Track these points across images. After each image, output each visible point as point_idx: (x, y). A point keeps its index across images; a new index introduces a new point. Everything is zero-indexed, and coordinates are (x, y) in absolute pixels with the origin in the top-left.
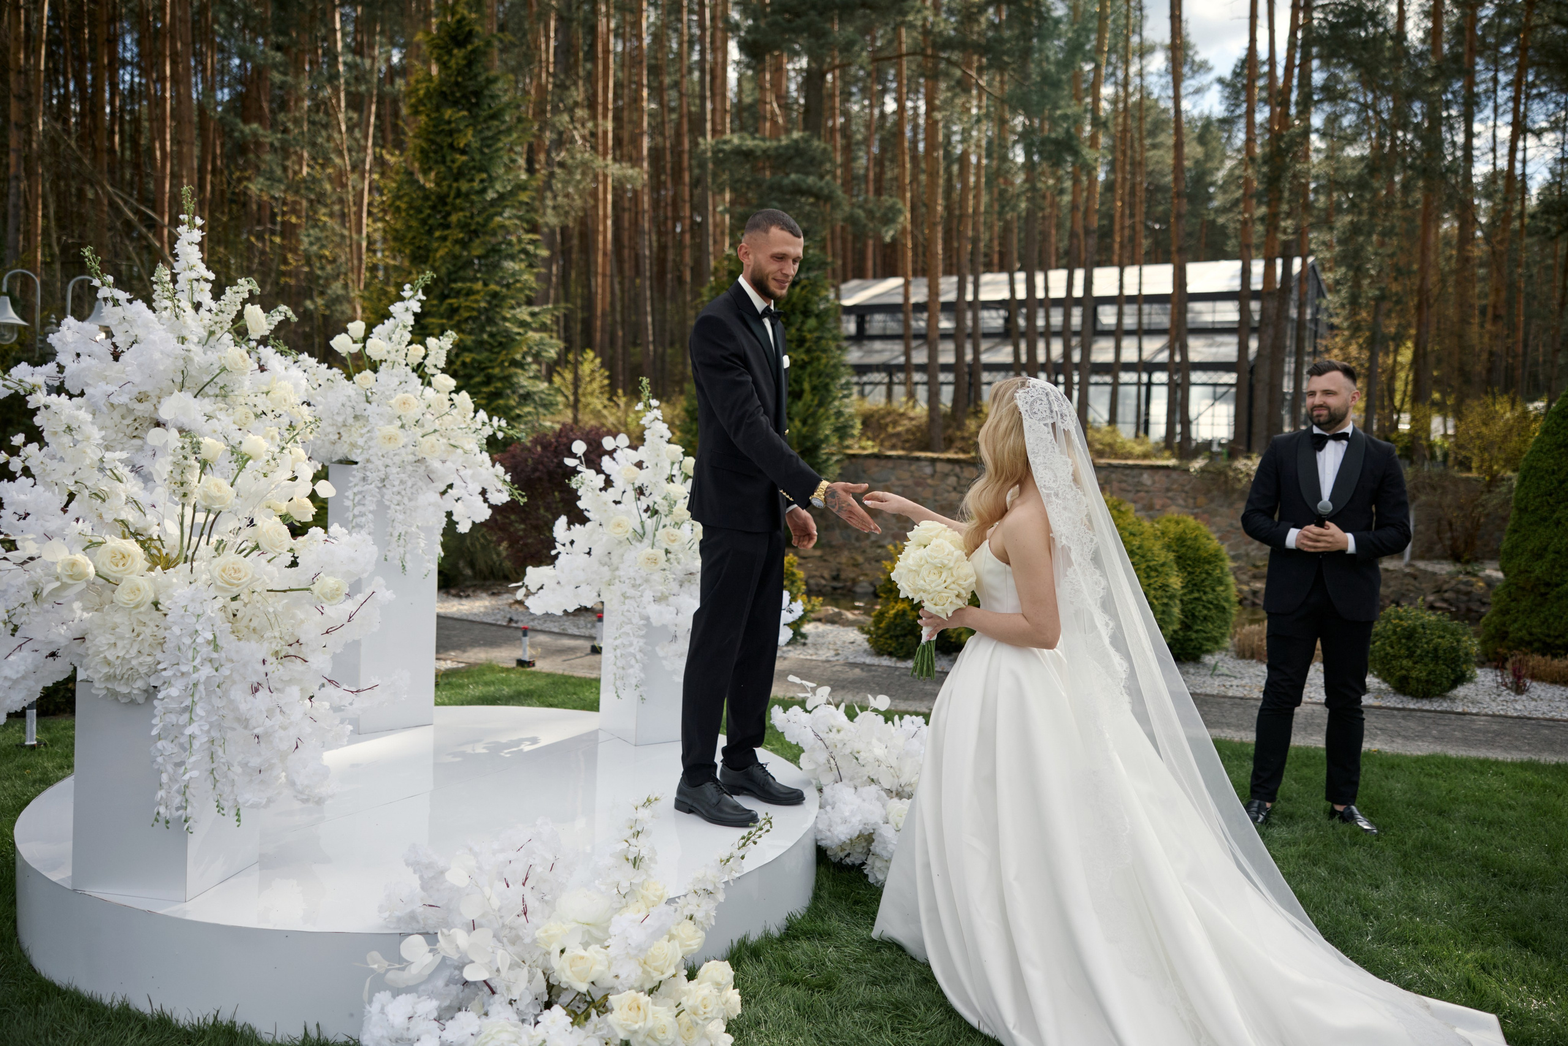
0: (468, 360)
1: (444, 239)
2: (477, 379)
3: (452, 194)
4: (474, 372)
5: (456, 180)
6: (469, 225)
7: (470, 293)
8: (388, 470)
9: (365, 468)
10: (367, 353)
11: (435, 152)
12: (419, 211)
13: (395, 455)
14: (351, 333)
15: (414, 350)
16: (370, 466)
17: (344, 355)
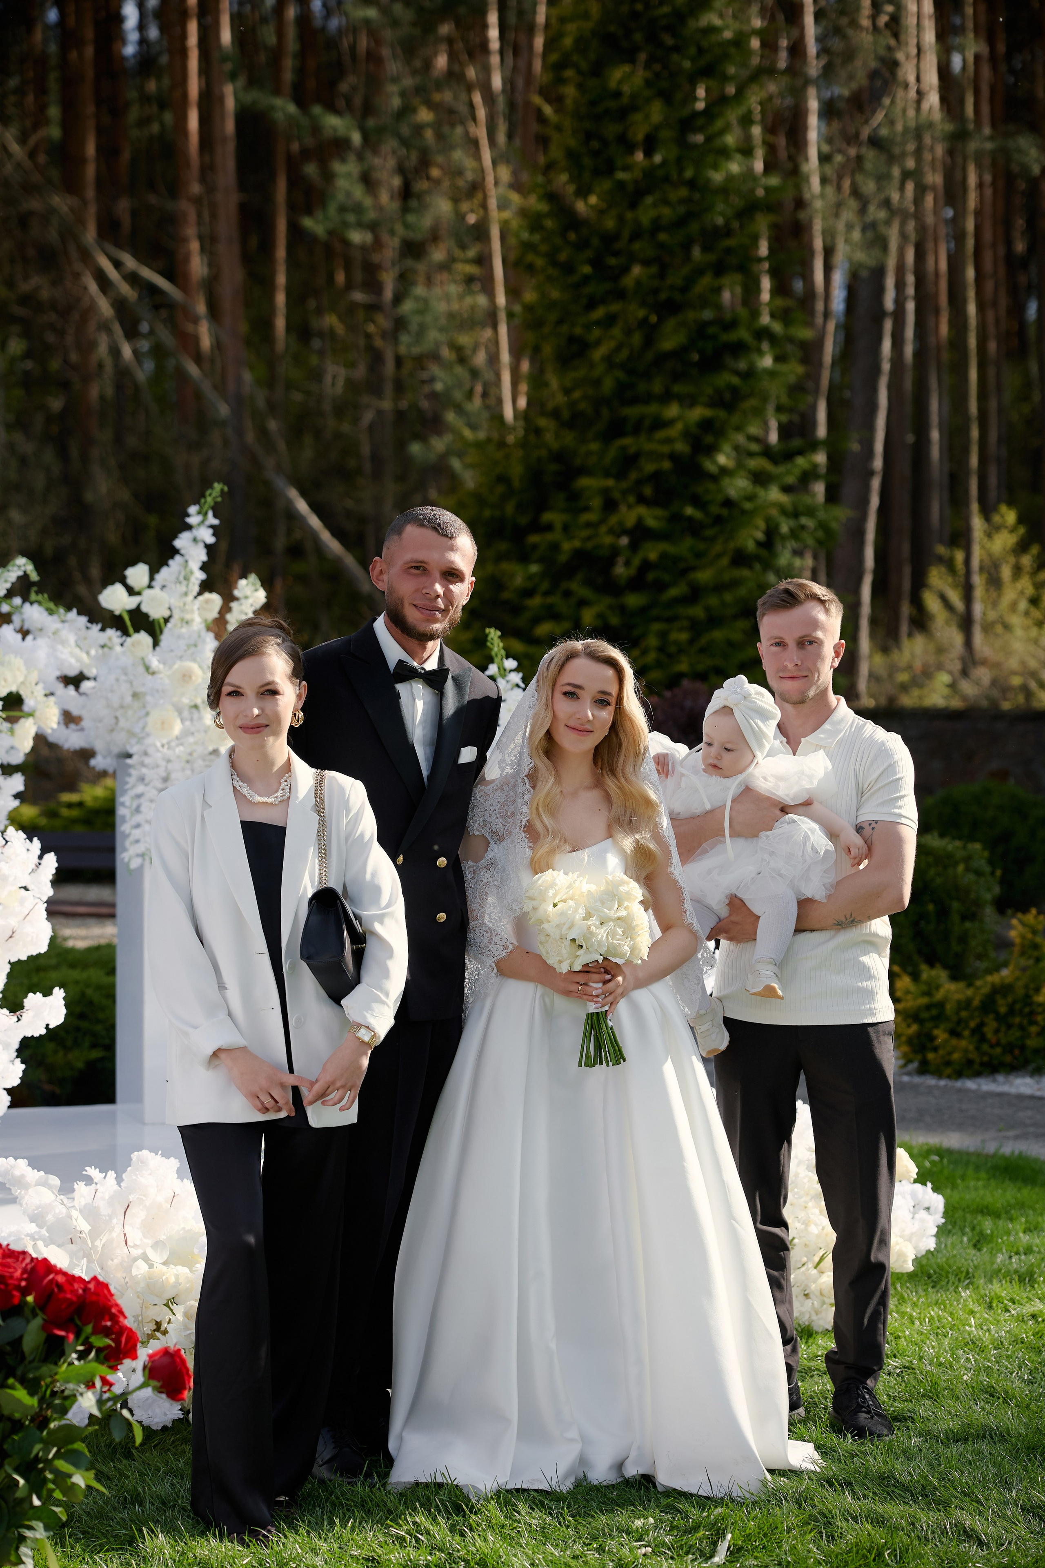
0: (653, 556)
1: (610, 320)
2: (673, 592)
3: (626, 234)
4: (666, 577)
5: (632, 204)
6: (656, 291)
7: (659, 424)
8: (170, 766)
9: (143, 764)
10: (144, 609)
11: (596, 154)
12: (568, 268)
13: (178, 745)
14: (130, 581)
15: (207, 601)
16: (147, 760)
17: (117, 613)
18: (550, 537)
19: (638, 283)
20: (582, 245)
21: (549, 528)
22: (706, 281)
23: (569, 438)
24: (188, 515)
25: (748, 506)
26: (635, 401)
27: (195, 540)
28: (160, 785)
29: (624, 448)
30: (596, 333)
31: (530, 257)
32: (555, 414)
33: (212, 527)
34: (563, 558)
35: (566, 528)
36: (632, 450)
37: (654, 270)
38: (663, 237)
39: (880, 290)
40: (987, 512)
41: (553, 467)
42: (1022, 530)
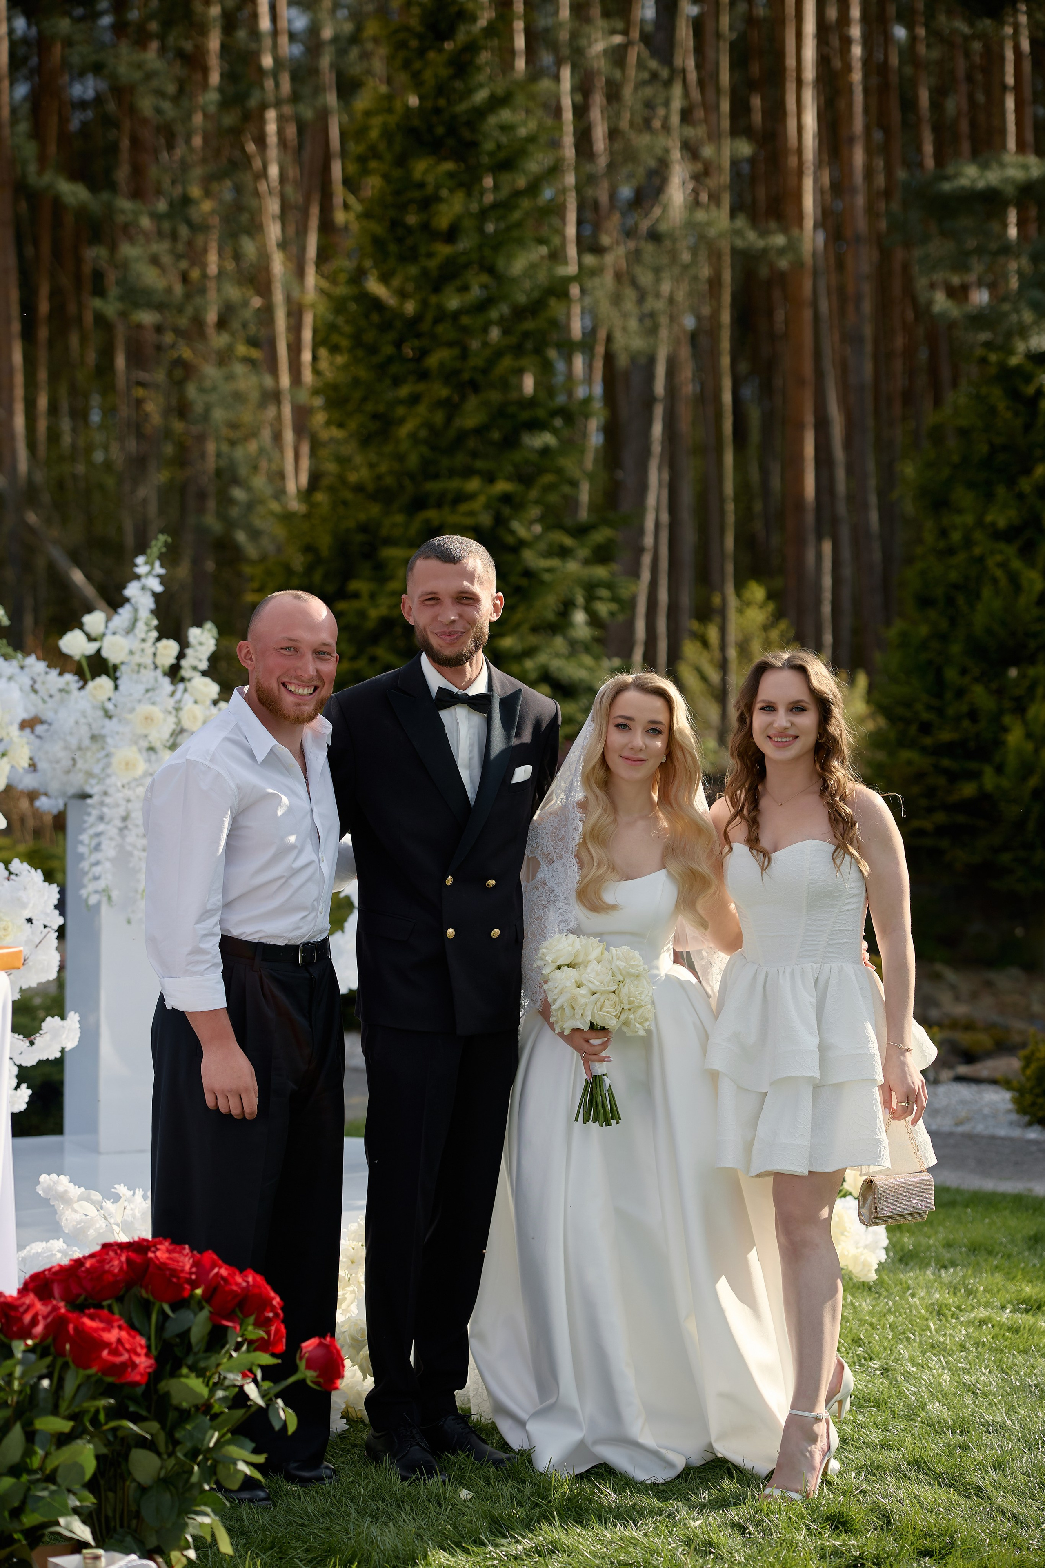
1: (414, 400)
3: (429, 317)
5: (437, 289)
6: (458, 372)
7: (460, 498)
8: (130, 805)
9: (102, 804)
10: (105, 654)
11: (400, 240)
12: (373, 350)
13: (138, 786)
14: (87, 628)
15: (165, 647)
16: (108, 800)
17: (77, 658)
18: (356, 604)
19: (442, 364)
20: (385, 327)
21: (356, 595)
22: (507, 362)
23: (375, 510)
24: (136, 566)
25: (547, 577)
26: (436, 476)
27: (143, 588)
28: (118, 823)
29: (427, 521)
30: (400, 411)
31: (335, 338)
32: (359, 488)
33: (159, 576)
34: (370, 625)
35: (373, 596)
36: (436, 523)
37: (456, 351)
38: (465, 320)
39: (650, 377)
40: (739, 587)
41: (359, 538)
42: (771, 607)
